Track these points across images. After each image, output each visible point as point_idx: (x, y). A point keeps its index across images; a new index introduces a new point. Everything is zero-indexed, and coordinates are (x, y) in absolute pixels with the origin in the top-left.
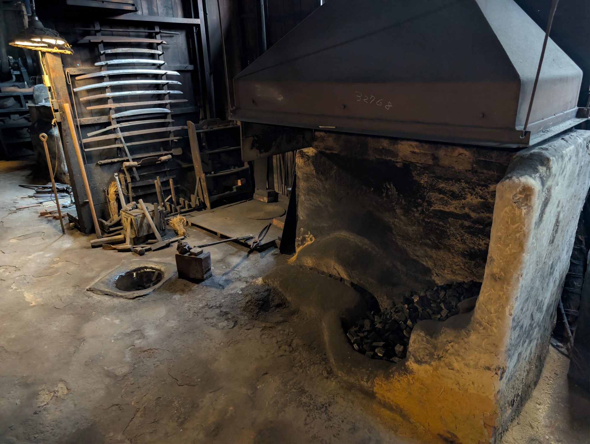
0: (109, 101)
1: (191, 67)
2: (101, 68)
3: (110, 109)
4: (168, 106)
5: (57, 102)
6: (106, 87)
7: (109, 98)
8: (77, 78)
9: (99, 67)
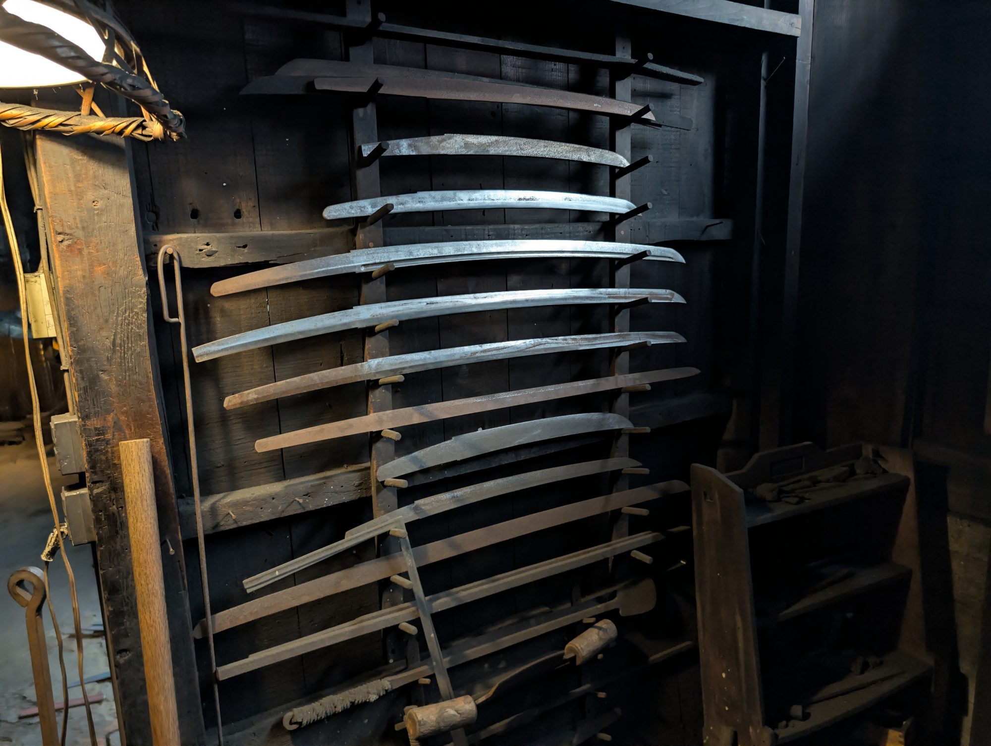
0: (375, 396)
1: (721, 230)
2: (354, 233)
3: (376, 436)
4: (623, 400)
5: (84, 430)
6: (369, 331)
7: (373, 384)
8: (219, 288)
9: (346, 228)
